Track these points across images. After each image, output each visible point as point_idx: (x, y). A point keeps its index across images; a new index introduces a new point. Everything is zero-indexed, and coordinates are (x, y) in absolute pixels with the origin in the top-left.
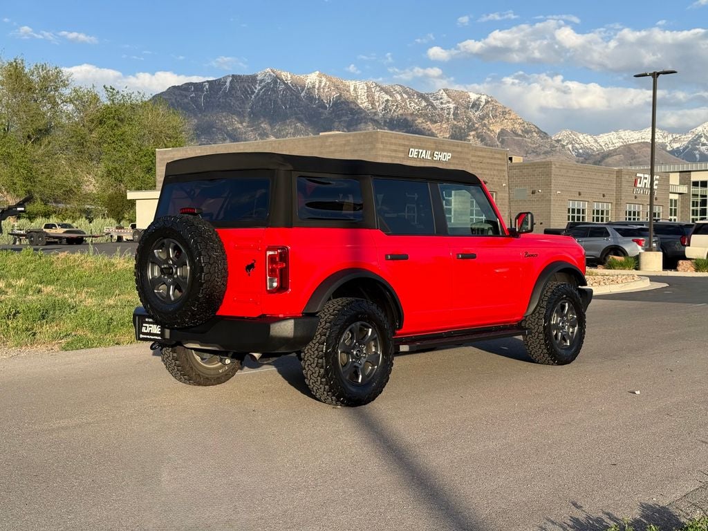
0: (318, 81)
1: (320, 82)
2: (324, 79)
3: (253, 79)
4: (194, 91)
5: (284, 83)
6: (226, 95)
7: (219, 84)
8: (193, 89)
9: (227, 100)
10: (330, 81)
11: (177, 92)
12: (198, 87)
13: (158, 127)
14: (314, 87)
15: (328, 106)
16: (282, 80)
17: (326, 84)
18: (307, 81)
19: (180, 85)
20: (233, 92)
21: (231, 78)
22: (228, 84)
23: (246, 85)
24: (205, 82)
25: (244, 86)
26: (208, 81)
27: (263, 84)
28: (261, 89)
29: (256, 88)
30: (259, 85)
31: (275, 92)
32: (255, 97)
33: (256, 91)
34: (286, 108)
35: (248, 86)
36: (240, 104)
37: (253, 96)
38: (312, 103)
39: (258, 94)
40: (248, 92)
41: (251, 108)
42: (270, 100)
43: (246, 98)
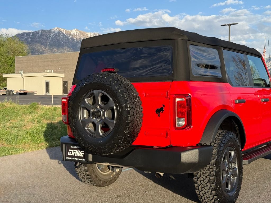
0: (76, 33)
1: (77, 33)
2: (78, 32)
3: (50, 31)
4: (26, 36)
5: (63, 33)
6: (39, 37)
7: (36, 33)
8: (26, 35)
9: (40, 39)
10: (80, 32)
11: (19, 36)
12: (28, 34)
13: (15, 48)
14: (74, 35)
15: (80, 42)
16: (61, 32)
17: (79, 34)
18: (72, 33)
19: (21, 33)
20: (42, 36)
21: (41, 31)
22: (40, 33)
23: (47, 34)
24: (30, 32)
25: (46, 34)
26: (32, 32)
27: (54, 33)
28: (53, 35)
29: (51, 35)
30: (53, 34)
31: (59, 36)
32: (51, 38)
33: (51, 36)
34: (63, 43)
35: (48, 34)
36: (45, 41)
37: (50, 38)
38: (73, 41)
39: (52, 37)
40: (48, 36)
41: (50, 43)
42: (57, 40)
43: (48, 39)
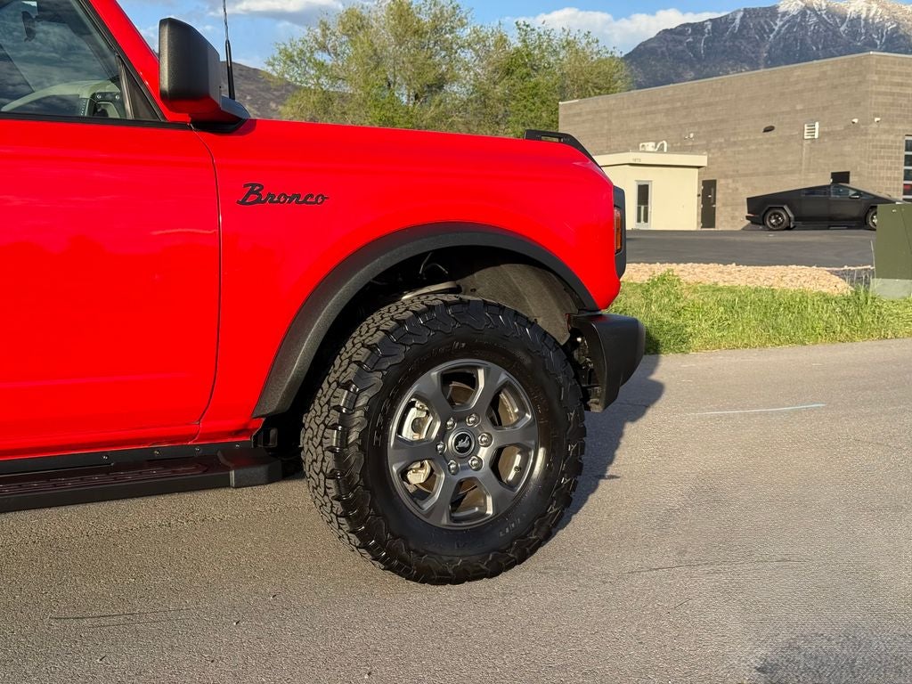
0: (865, 9)
1: (869, 10)
2: (874, 6)
3: (773, 11)
4: (691, 34)
5: (817, 15)
6: (734, 36)
7: (726, 22)
8: (690, 31)
9: (736, 43)
10: (883, 7)
11: (669, 37)
12: (697, 28)
14: (859, 17)
15: (878, 42)
16: (813, 10)
17: (877, 12)
18: (850, 10)
19: (674, 27)
20: (745, 32)
21: (742, 13)
22: (738, 21)
23: (762, 21)
24: (706, 21)
25: (759, 22)
26: (710, 20)
27: (786, 18)
28: (783, 25)
29: (776, 24)
30: (781, 20)
31: (803, 27)
32: (775, 37)
33: (777, 28)
34: (818, 49)
35: (766, 22)
36: (754, 47)
37: (771, 36)
38: (855, 40)
39: (778, 32)
40: (765, 31)
41: (769, 52)
42: (796, 39)
43: (762, 38)
